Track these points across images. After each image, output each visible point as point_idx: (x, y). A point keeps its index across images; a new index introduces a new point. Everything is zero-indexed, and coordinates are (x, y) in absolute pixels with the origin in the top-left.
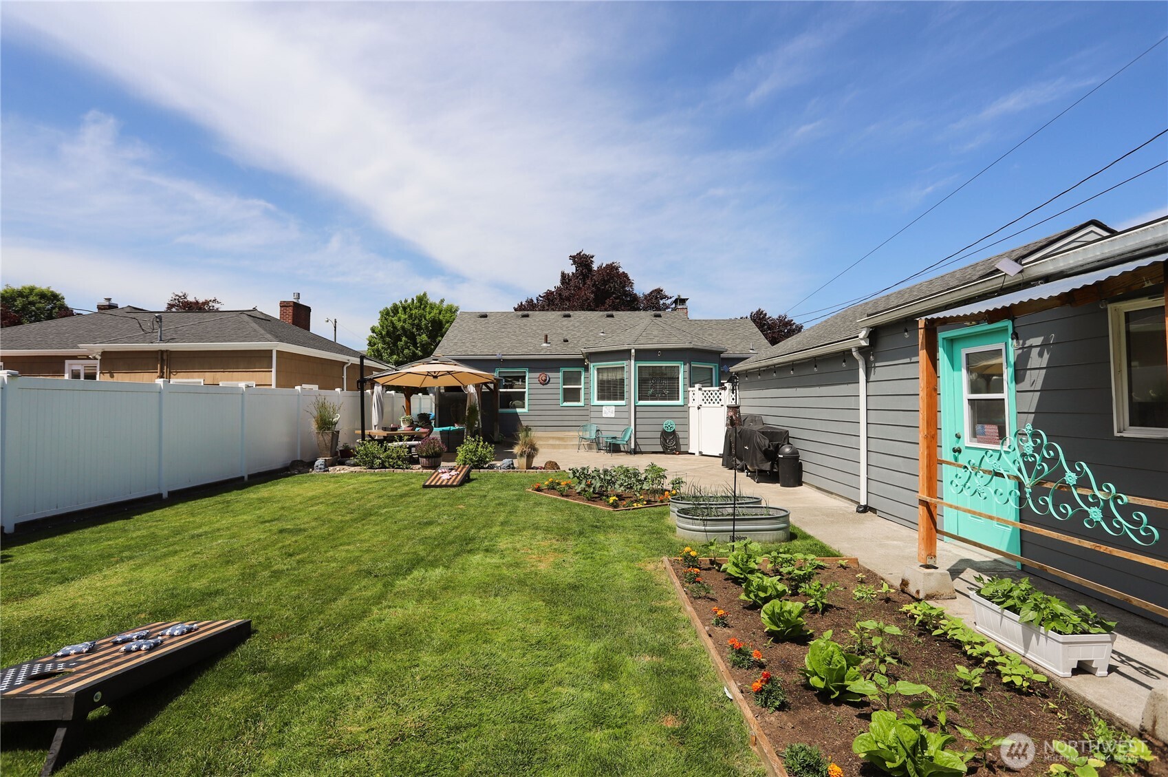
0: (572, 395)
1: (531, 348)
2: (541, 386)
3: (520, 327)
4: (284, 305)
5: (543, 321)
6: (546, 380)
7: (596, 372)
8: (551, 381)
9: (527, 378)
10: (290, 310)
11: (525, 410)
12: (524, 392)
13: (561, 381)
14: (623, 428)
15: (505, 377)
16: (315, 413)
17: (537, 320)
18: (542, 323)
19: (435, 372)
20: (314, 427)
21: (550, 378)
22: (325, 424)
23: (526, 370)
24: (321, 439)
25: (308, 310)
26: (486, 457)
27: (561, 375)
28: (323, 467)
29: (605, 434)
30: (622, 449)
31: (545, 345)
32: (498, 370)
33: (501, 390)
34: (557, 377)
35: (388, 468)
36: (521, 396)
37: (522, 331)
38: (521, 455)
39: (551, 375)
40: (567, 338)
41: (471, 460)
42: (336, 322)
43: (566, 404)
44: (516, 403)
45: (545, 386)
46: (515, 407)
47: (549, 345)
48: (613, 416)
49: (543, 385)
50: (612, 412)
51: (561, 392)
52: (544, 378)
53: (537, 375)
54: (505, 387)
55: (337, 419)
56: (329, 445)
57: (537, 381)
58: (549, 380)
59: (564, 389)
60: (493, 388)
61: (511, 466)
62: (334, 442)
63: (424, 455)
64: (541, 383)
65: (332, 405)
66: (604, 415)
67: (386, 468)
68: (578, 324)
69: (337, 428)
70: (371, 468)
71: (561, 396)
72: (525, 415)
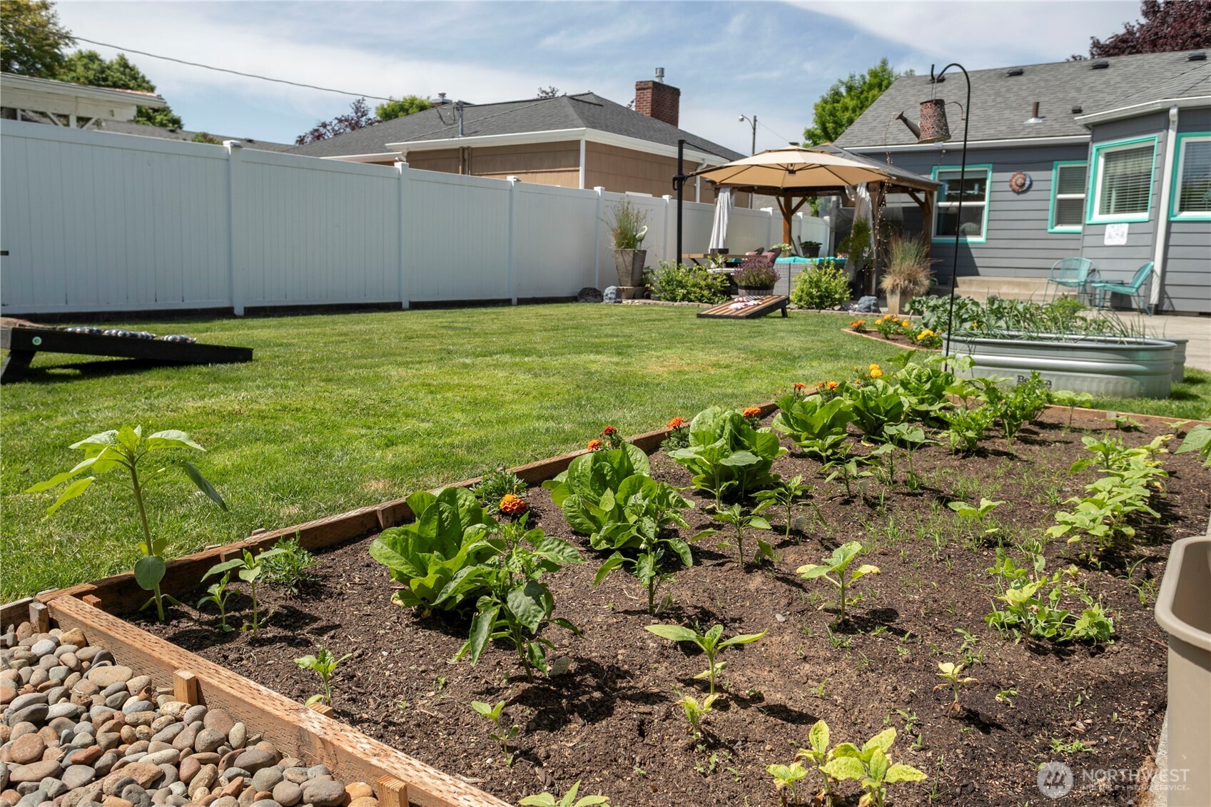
0: (1071, 211)
1: (1003, 128)
2: (1014, 196)
3: (998, 94)
4: (641, 87)
5: (1046, 81)
6: (1024, 184)
7: (1102, 161)
8: (1034, 187)
9: (988, 183)
10: (648, 94)
11: (981, 239)
12: (982, 208)
13: (1053, 185)
14: (1136, 265)
15: (950, 182)
16: (615, 224)
17: (1037, 78)
18: (1042, 84)
19: (792, 165)
20: (613, 243)
21: (1031, 182)
22: (628, 240)
23: (988, 168)
24: (620, 260)
25: (676, 92)
26: (836, 292)
27: (1054, 175)
28: (613, 296)
29: (1105, 276)
30: (1134, 306)
31: (1033, 120)
32: (937, 170)
33: (941, 204)
34: (1047, 180)
35: (693, 301)
36: (976, 214)
37: (999, 100)
38: (893, 292)
39: (1034, 175)
40: (1078, 104)
41: (810, 295)
42: (755, 121)
43: (1060, 228)
44: (967, 226)
45: (1022, 197)
46: (965, 234)
47: (1040, 121)
48: (1123, 241)
49: (1019, 193)
50: (1122, 236)
51: (1052, 206)
52: (1020, 181)
53: (1008, 176)
54: (950, 198)
55: (643, 233)
56: (630, 268)
57: (1006, 187)
58: (1030, 186)
59: (1060, 201)
60: (923, 200)
61: (873, 308)
62: (637, 266)
63: (743, 284)
64: (1014, 191)
65: (636, 212)
66: (1107, 242)
67: (690, 301)
68: (1119, 79)
69: (643, 246)
70: (674, 299)
71: (1051, 215)
72: (979, 246)
